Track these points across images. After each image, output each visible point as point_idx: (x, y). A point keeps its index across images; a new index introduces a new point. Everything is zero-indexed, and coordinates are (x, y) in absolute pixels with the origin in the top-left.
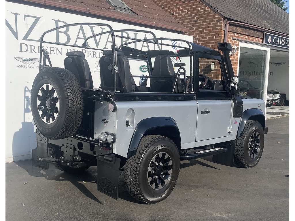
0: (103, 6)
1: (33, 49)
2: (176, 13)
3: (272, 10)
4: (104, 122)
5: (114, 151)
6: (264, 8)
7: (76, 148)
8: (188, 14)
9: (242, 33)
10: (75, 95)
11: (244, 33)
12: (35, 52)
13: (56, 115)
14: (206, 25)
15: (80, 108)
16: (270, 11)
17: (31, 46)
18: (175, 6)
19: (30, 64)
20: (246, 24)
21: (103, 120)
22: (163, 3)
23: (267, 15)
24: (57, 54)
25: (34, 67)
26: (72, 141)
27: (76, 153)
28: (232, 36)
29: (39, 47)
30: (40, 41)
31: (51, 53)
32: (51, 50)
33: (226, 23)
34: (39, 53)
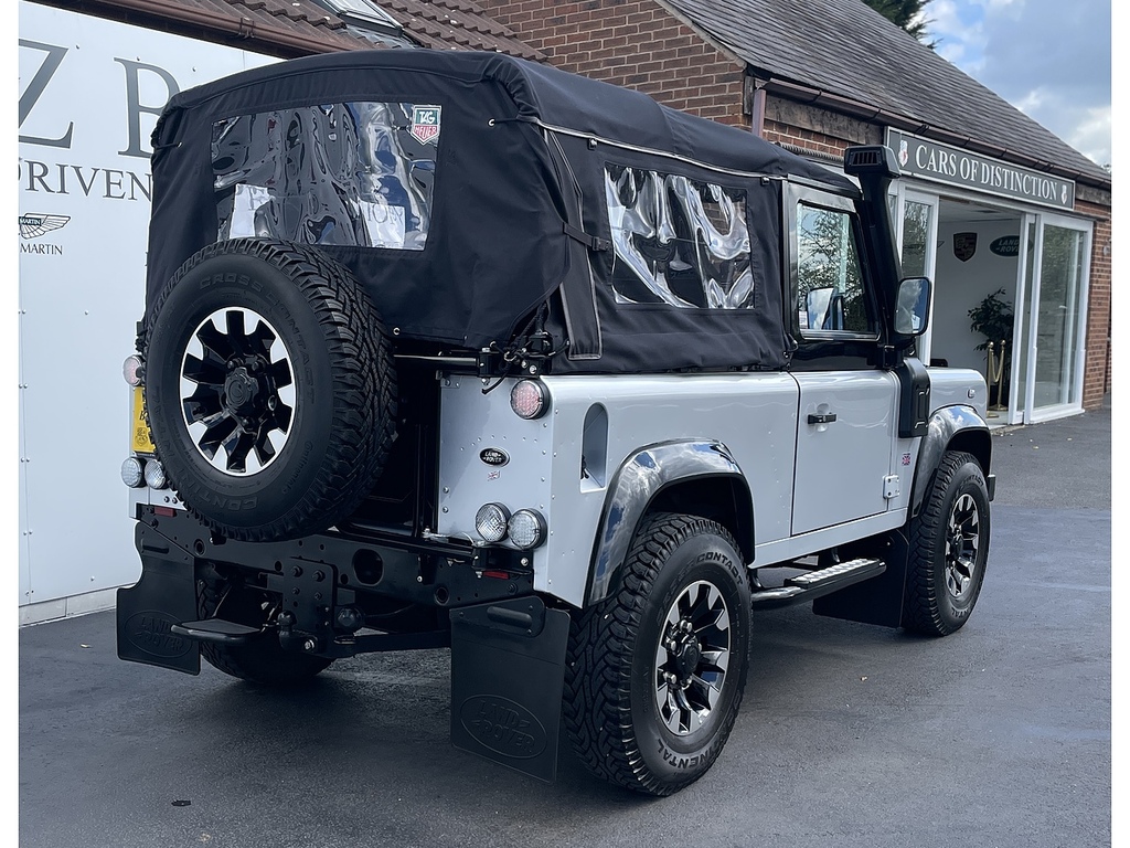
0: (300, 13)
1: (40, 178)
2: (561, 50)
3: (893, 46)
4: (488, 462)
5: (540, 584)
6: (868, 41)
7: (345, 578)
8: (609, 53)
9: (808, 127)
10: (369, 350)
11: (818, 129)
12: (49, 190)
13: (277, 439)
14: (678, 94)
15: (387, 407)
16: (889, 52)
17: (31, 164)
18: (555, 21)
19: (27, 236)
20: (823, 94)
21: (483, 455)
22: (510, 10)
23: (881, 63)
24: (133, 198)
25: (45, 249)
26: (322, 547)
27: (347, 596)
28: (776, 137)
29: (62, 167)
30: (65, 142)
31: (109, 195)
32: (109, 183)
33: (755, 88)
34: (63, 191)
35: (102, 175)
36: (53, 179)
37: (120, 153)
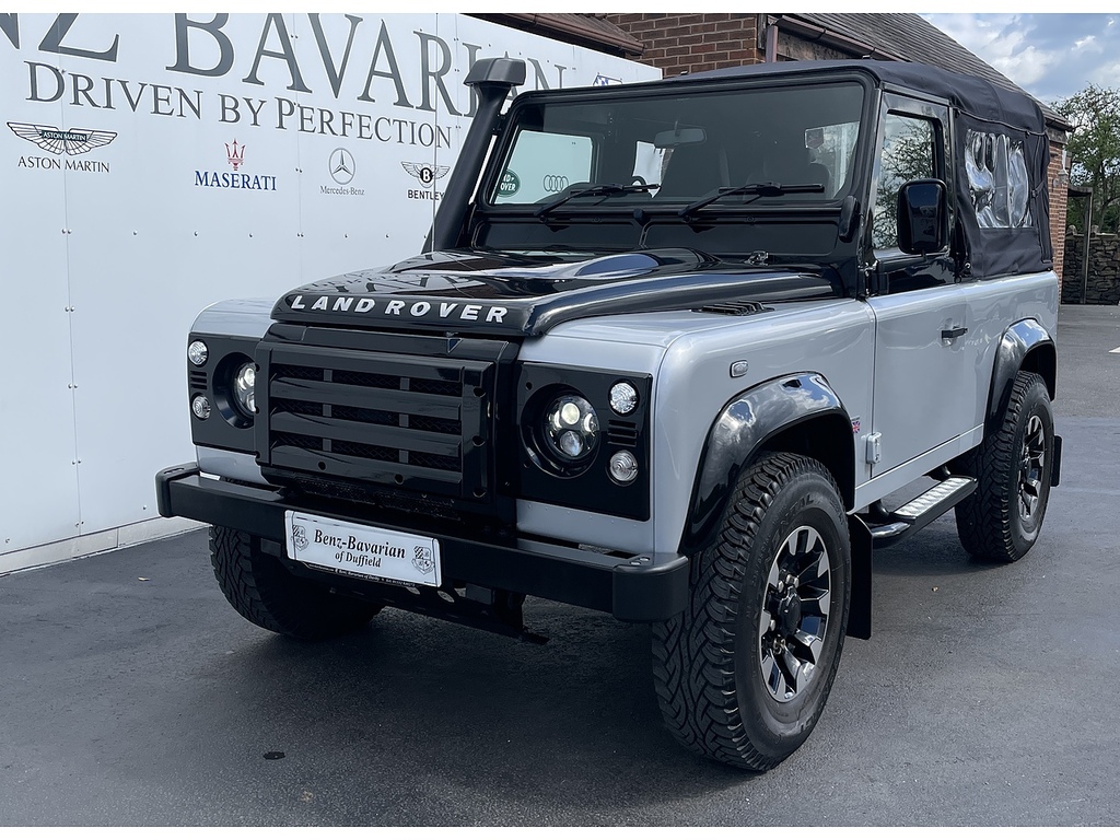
1: (84, 92)
12: (94, 105)
14: (696, 29)
17: (75, 77)
19: (72, 152)
20: (827, 32)
24: (181, 115)
25: (91, 167)
29: (108, 81)
30: (111, 55)
31: (157, 111)
32: (157, 99)
33: (767, 24)
34: (109, 106)
35: (149, 91)
36: (98, 93)
37: (167, 68)
